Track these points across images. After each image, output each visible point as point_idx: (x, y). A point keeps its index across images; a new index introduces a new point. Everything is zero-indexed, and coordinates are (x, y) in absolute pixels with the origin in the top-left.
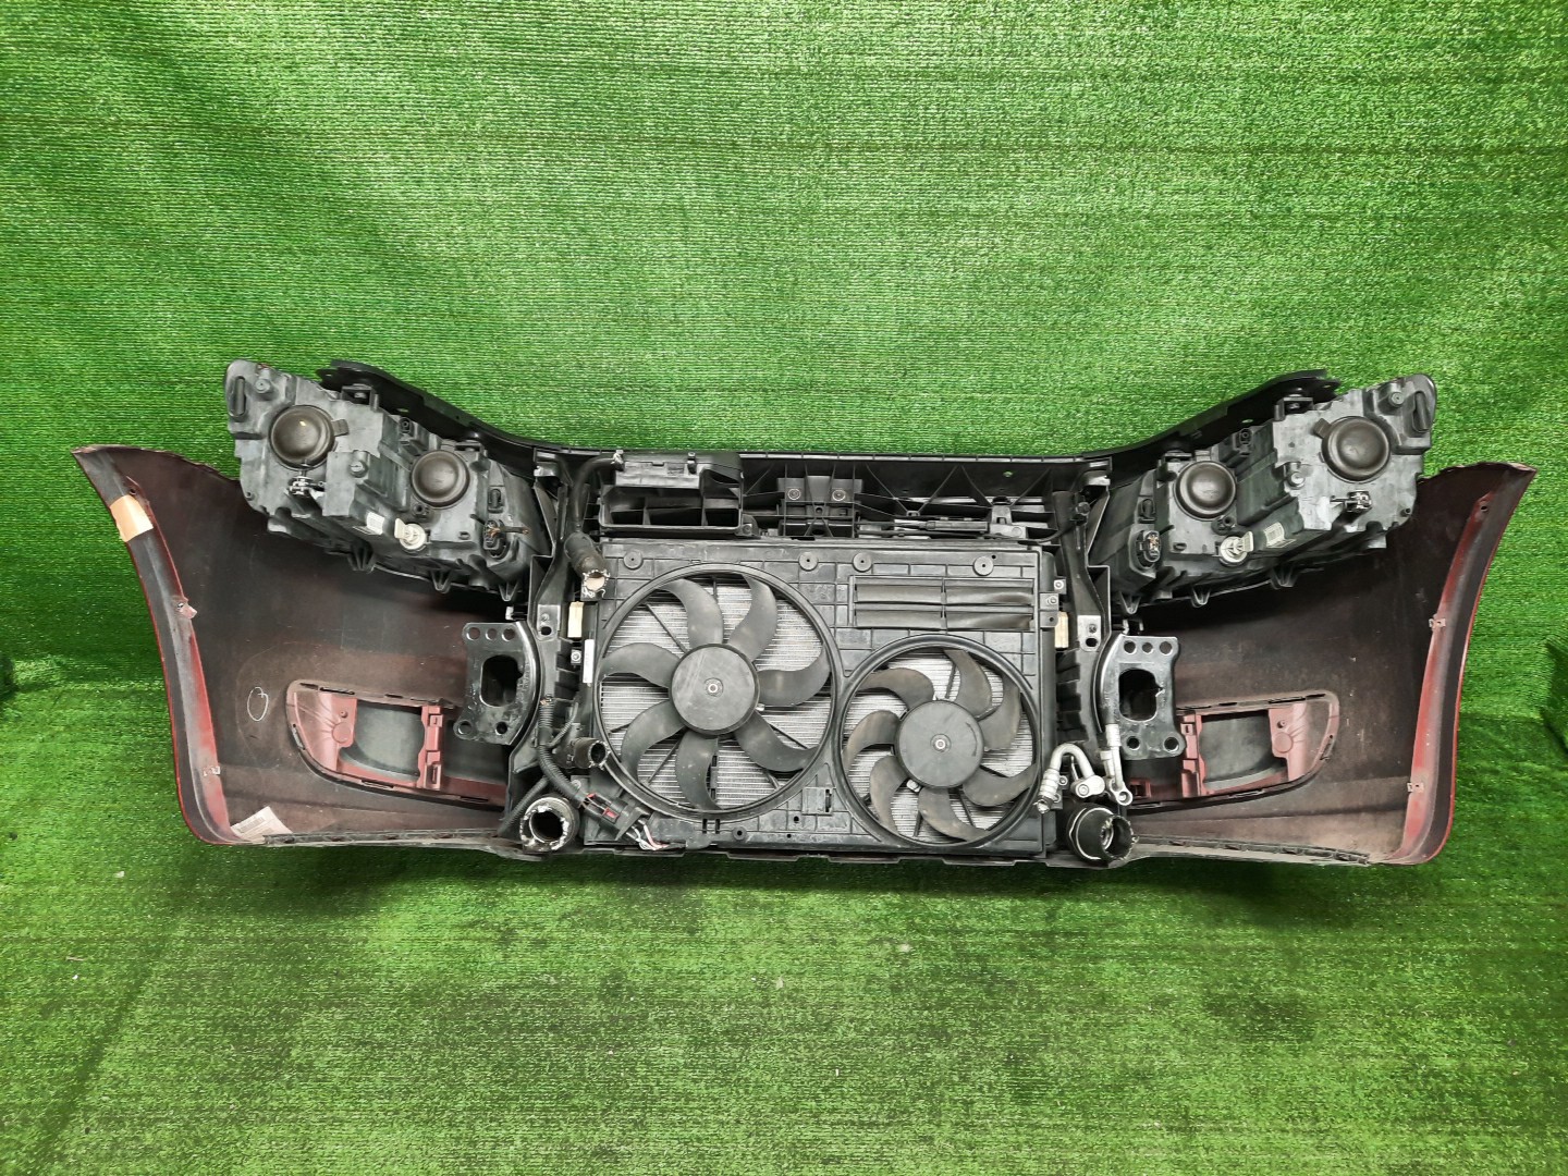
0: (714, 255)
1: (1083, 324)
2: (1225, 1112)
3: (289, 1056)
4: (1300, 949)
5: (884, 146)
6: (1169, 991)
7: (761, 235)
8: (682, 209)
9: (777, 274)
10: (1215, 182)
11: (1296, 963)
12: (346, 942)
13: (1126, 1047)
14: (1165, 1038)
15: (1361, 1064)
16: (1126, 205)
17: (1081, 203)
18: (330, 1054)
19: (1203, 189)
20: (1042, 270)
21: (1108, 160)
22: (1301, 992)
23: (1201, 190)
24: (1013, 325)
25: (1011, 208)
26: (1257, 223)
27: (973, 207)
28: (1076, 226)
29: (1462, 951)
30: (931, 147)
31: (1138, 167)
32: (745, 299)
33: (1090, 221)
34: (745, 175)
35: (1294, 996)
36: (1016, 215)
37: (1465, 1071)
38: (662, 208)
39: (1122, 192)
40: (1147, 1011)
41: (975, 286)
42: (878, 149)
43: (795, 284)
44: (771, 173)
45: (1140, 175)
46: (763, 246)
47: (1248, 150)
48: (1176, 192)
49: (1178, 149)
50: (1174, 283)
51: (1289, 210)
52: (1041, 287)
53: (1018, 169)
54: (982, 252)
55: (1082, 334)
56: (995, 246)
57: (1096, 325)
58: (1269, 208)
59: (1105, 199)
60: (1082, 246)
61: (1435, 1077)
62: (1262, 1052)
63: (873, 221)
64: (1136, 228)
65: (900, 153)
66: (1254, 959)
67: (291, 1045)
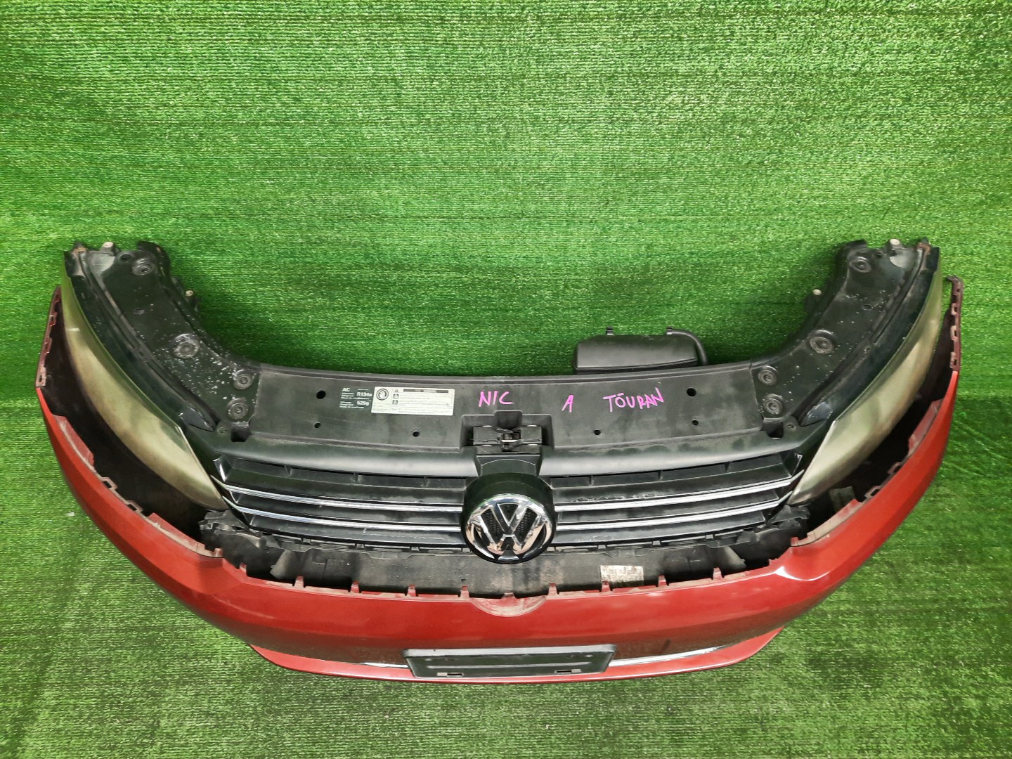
0: (428, 116)
1: (774, 163)
2: (816, 748)
3: (159, 726)
4: (877, 611)
5: (596, 17)
6: (782, 651)
7: (474, 99)
8: (394, 79)
9: (490, 130)
10: (929, 43)
11: (873, 624)
12: (190, 629)
13: (750, 697)
14: (778, 689)
15: (913, 705)
16: (836, 65)
17: (791, 62)
18: (188, 724)
19: (915, 50)
20: (744, 121)
21: (825, 24)
22: (875, 647)
23: (913, 49)
24: (710, 166)
25: (721, 68)
26: (962, 77)
27: (682, 69)
28: (783, 83)
29: (992, 610)
30: (645, 16)
31: (855, 29)
32: (459, 151)
33: (796, 77)
34: (455, 47)
35: (870, 651)
36: (724, 74)
37: (986, 710)
38: (373, 81)
39: (835, 53)
40: (766, 667)
41: (678, 136)
42: (592, 19)
43: (507, 136)
44: (482, 44)
45: (856, 37)
46: (475, 107)
47: (972, 11)
48: (888, 52)
49: (899, 12)
50: (868, 128)
51: (996, 65)
52: (741, 136)
53: (732, 33)
54: (688, 107)
55: (773, 170)
56: (700, 101)
57: (787, 163)
58: (976, 64)
59: (818, 59)
60: (785, 100)
61: (965, 715)
62: (845, 698)
63: (584, 83)
64: (842, 84)
65: (613, 23)
66: (844, 622)
67: (159, 717)
